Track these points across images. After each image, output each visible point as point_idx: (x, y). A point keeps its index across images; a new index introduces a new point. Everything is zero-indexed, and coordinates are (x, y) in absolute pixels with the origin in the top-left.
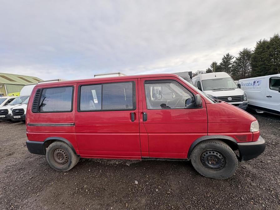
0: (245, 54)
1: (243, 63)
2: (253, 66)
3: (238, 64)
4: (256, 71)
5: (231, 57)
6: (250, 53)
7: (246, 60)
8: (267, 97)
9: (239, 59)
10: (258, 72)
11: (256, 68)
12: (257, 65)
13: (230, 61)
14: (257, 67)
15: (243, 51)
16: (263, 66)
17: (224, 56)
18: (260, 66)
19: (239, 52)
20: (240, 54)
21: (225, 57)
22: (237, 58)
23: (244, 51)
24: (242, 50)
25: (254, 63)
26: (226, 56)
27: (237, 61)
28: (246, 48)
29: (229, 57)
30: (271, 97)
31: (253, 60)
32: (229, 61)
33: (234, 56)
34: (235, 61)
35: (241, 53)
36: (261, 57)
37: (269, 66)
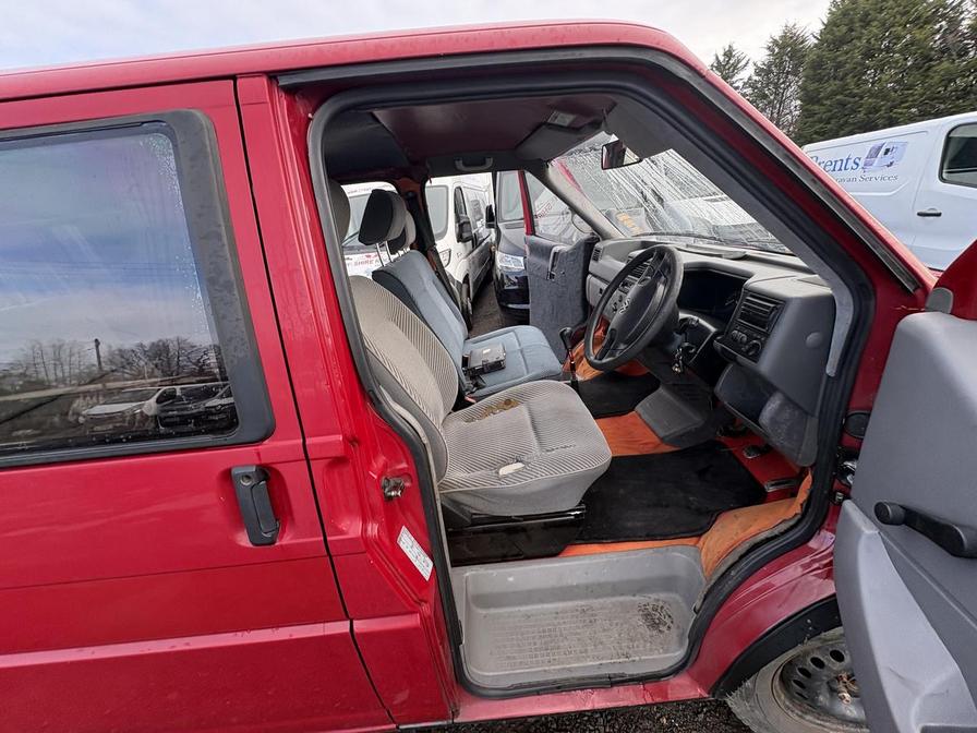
0: (787, 49)
1: (777, 86)
2: (809, 99)
3: (761, 90)
4: (816, 118)
5: (739, 61)
6: (802, 42)
7: (788, 73)
8: (919, 214)
9: (763, 71)
10: (820, 121)
11: (816, 107)
12: (822, 95)
13: (734, 79)
14: (818, 102)
15: (781, 34)
16: (838, 97)
17: (717, 58)
18: (827, 99)
19: (767, 41)
20: (769, 48)
21: (719, 62)
22: (759, 64)
23: (784, 37)
24: (777, 34)
25: (812, 87)
26: (721, 58)
27: (757, 78)
28: (790, 24)
29: (731, 62)
30: (939, 215)
31: (811, 72)
32: (732, 77)
33: (747, 59)
34: (750, 79)
35: (775, 42)
36: (840, 59)
37: (857, 99)
